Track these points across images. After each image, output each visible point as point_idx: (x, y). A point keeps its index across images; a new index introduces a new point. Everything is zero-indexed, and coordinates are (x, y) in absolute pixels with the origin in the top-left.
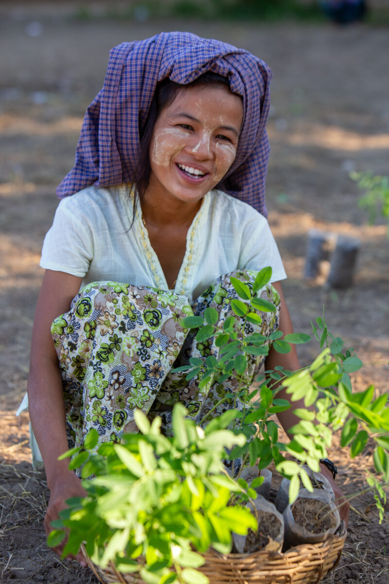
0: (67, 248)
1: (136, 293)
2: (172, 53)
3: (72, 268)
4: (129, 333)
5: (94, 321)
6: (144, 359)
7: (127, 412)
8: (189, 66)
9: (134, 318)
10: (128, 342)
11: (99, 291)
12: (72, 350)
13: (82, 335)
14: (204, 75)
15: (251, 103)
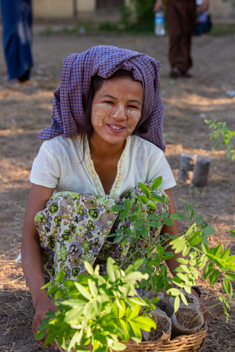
0: (44, 172)
1: (84, 198)
2: (98, 59)
3: (47, 183)
4: (80, 222)
5: (60, 216)
6: (89, 237)
7: (80, 267)
8: (108, 67)
9: (83, 214)
10: (80, 228)
11: (63, 199)
12: (47, 232)
13: (53, 224)
14: (117, 72)
15: (148, 84)
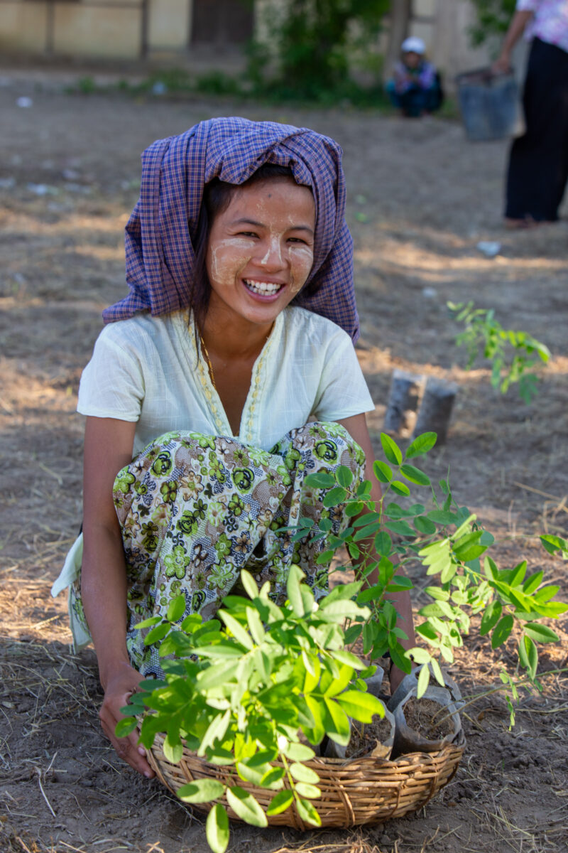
0: (114, 388)
1: (224, 446)
2: (217, 147)
3: (123, 412)
4: (216, 497)
5: (174, 482)
6: (230, 529)
7: (206, 593)
8: (241, 161)
9: (223, 479)
10: (213, 508)
11: (181, 445)
12: (142, 514)
13: (157, 498)
14: (261, 169)
15: (323, 192)
